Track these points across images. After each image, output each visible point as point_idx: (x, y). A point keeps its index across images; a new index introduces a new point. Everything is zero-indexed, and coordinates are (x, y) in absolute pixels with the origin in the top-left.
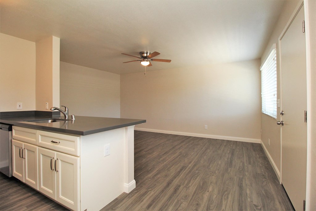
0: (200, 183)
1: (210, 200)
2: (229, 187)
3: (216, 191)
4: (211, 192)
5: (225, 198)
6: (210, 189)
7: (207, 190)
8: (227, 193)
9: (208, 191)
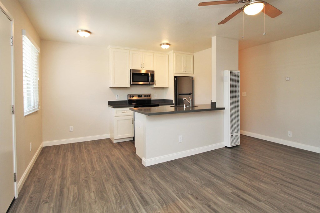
0: (106, 194)
1: (89, 187)
2: (73, 208)
3: (86, 196)
4: (91, 193)
5: (76, 195)
6: (93, 195)
7: (95, 192)
8: (75, 200)
9: (93, 192)
